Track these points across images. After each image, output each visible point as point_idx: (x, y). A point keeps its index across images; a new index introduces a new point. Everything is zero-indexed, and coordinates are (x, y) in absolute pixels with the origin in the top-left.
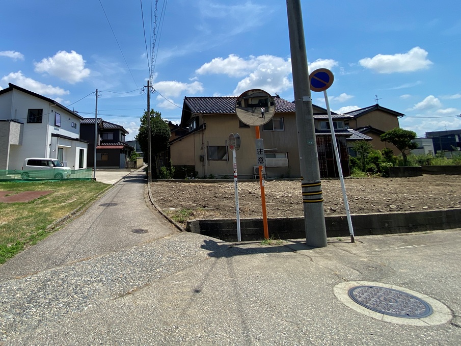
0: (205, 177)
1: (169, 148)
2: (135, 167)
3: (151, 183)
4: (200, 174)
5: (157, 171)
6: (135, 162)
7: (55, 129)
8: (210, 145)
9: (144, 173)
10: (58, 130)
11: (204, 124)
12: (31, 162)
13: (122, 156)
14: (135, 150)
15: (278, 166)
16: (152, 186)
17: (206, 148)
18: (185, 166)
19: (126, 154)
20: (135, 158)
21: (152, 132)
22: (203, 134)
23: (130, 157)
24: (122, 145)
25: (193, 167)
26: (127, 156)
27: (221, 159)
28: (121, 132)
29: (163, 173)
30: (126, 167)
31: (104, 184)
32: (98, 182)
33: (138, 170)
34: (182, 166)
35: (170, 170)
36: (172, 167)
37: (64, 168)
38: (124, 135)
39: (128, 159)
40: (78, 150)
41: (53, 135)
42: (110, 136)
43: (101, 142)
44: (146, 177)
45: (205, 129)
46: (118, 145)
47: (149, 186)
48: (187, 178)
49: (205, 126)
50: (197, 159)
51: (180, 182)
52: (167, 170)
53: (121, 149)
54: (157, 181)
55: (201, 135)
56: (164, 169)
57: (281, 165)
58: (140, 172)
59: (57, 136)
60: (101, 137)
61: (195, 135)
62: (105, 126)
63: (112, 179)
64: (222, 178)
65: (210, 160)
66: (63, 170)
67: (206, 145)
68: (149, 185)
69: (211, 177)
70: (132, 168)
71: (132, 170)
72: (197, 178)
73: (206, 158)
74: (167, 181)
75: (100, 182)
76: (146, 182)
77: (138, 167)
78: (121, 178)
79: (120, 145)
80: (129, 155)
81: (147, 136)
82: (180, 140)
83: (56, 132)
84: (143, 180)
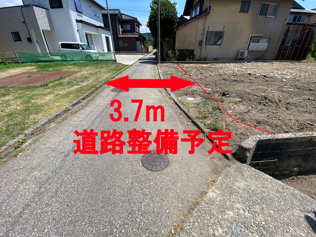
0: (200, 60)
1: (175, 33)
2: (147, 52)
3: (160, 64)
4: (197, 57)
5: (165, 54)
6: (148, 48)
7: (78, 15)
8: (210, 30)
9: (154, 56)
10: (82, 17)
11: (209, 7)
12: (64, 46)
13: (138, 43)
14: (147, 40)
15: (258, 50)
16: (161, 67)
17: (206, 33)
18: (187, 50)
19: (141, 42)
20: (147, 45)
21: (161, 15)
22: (206, 18)
23: (144, 45)
24: (137, 35)
25: (193, 51)
26: (142, 43)
27: (215, 44)
28: (136, 24)
29: (169, 56)
30: (142, 52)
31: (123, 65)
32: (118, 63)
33: (150, 54)
34: (185, 50)
35: (175, 54)
36: (177, 51)
37: (92, 51)
38: (139, 27)
39: (143, 46)
40: (104, 36)
41: (78, 21)
42: (128, 27)
43: (122, 32)
44: (156, 59)
45: (209, 13)
46: (135, 35)
47: (159, 68)
48: (187, 60)
49: (209, 10)
50: (197, 43)
51: (182, 63)
52: (173, 53)
53: (137, 38)
54: (164, 63)
55: (204, 20)
56: (170, 52)
57: (260, 49)
58: (151, 56)
59: (81, 21)
60: (122, 27)
61: (199, 19)
62: (124, 17)
63: (131, 61)
64: (213, 60)
65: (207, 45)
66: (90, 52)
67: (206, 30)
68: (158, 66)
69: (205, 59)
70: (145, 53)
71: (146, 54)
72: (195, 60)
73: (204, 42)
74: (172, 63)
75: (120, 63)
76: (156, 63)
77: (149, 52)
78: (137, 60)
79: (136, 35)
80: (143, 43)
81: (156, 20)
82: (185, 25)
83: (79, 18)
84: (154, 61)
